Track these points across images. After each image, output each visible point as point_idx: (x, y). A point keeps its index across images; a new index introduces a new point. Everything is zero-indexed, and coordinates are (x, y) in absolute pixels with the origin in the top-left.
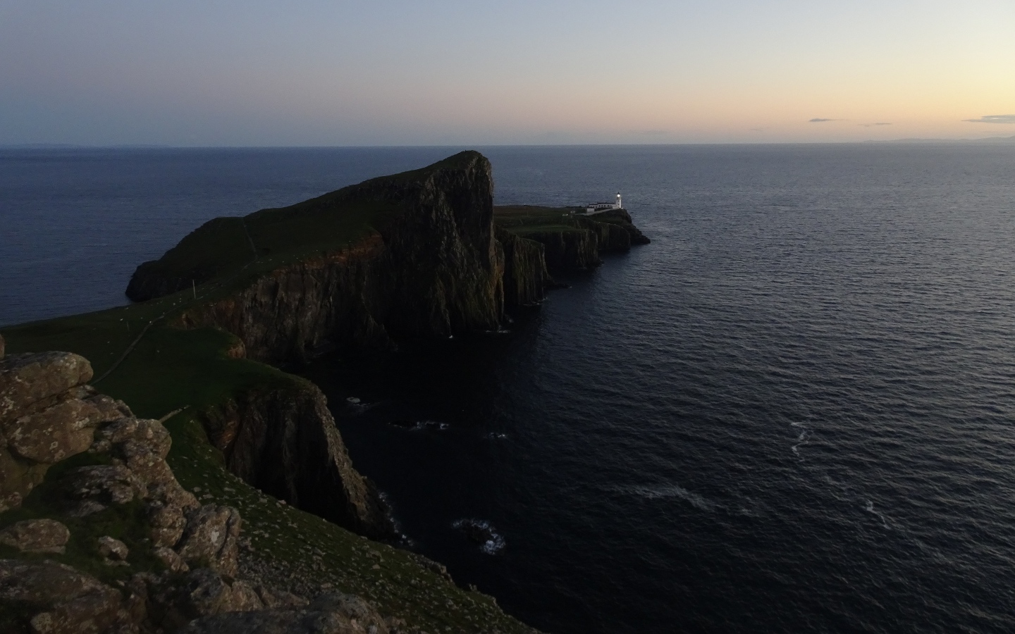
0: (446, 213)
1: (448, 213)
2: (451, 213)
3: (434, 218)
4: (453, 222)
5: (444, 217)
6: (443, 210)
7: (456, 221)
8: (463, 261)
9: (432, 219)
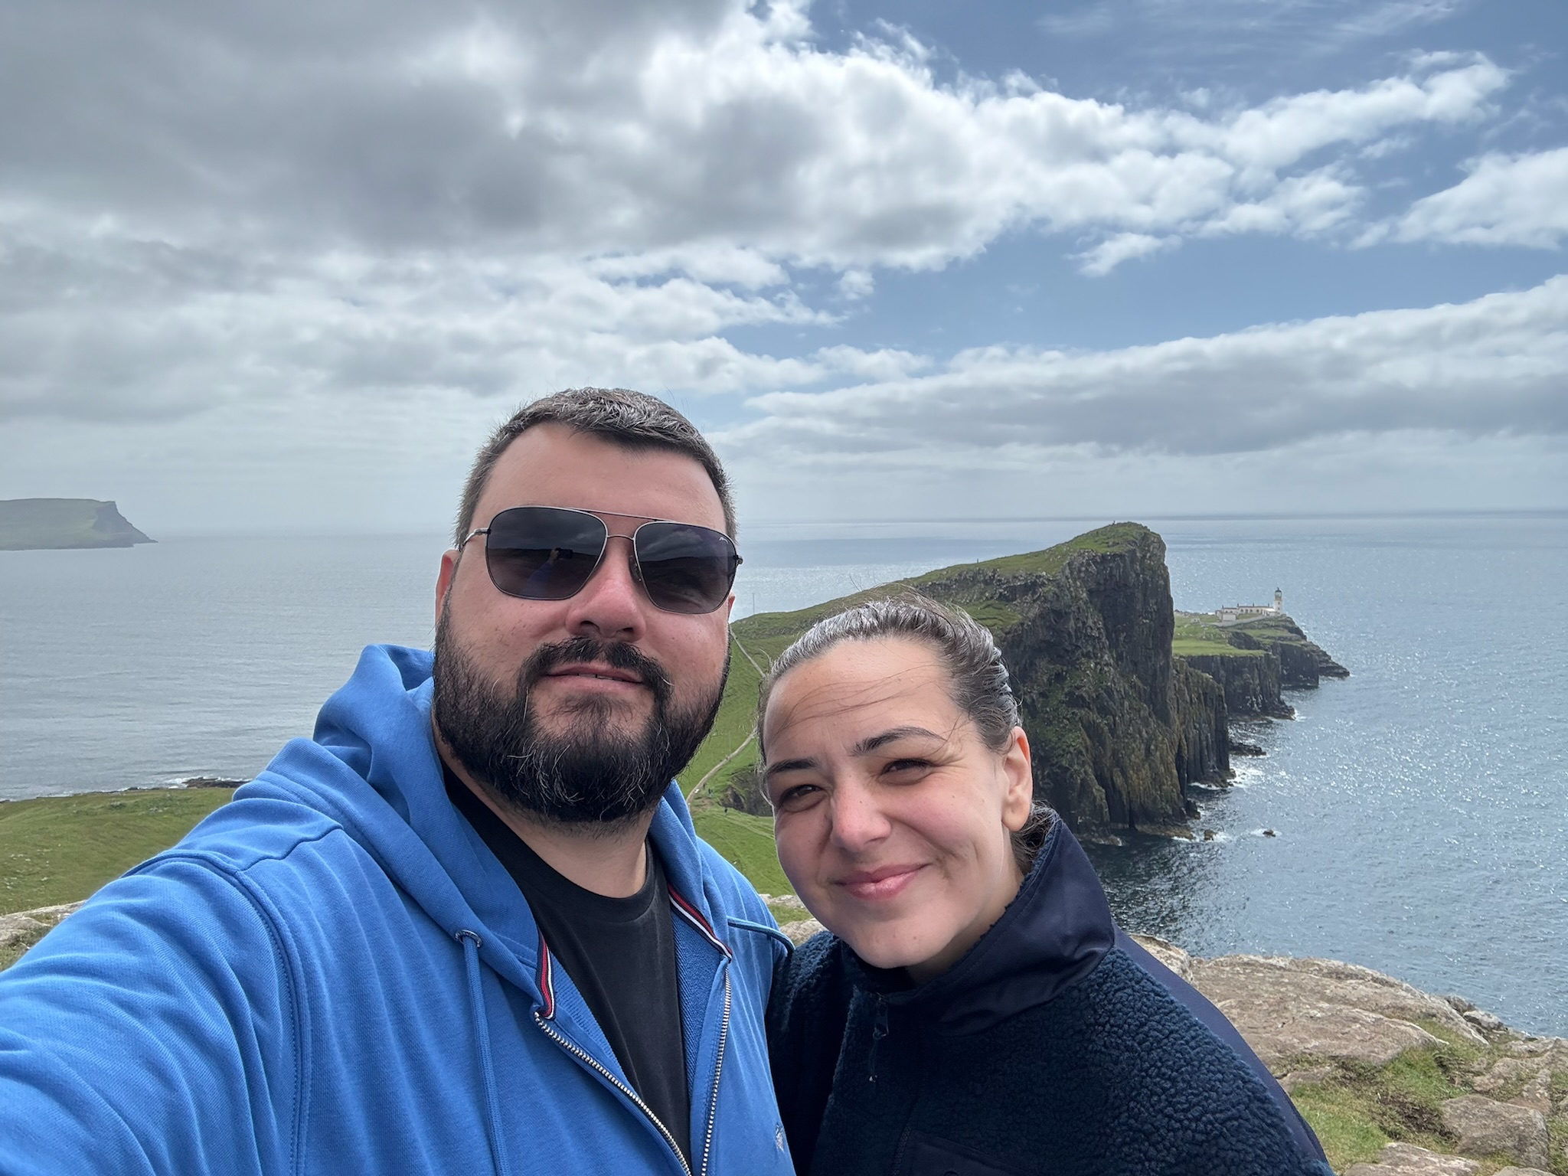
0: (1092, 625)
1: (1094, 623)
2: (1101, 624)
3: (1073, 633)
4: (1104, 639)
5: (1089, 630)
6: (1087, 618)
7: (1107, 638)
8: (1122, 705)
9: (1069, 634)
